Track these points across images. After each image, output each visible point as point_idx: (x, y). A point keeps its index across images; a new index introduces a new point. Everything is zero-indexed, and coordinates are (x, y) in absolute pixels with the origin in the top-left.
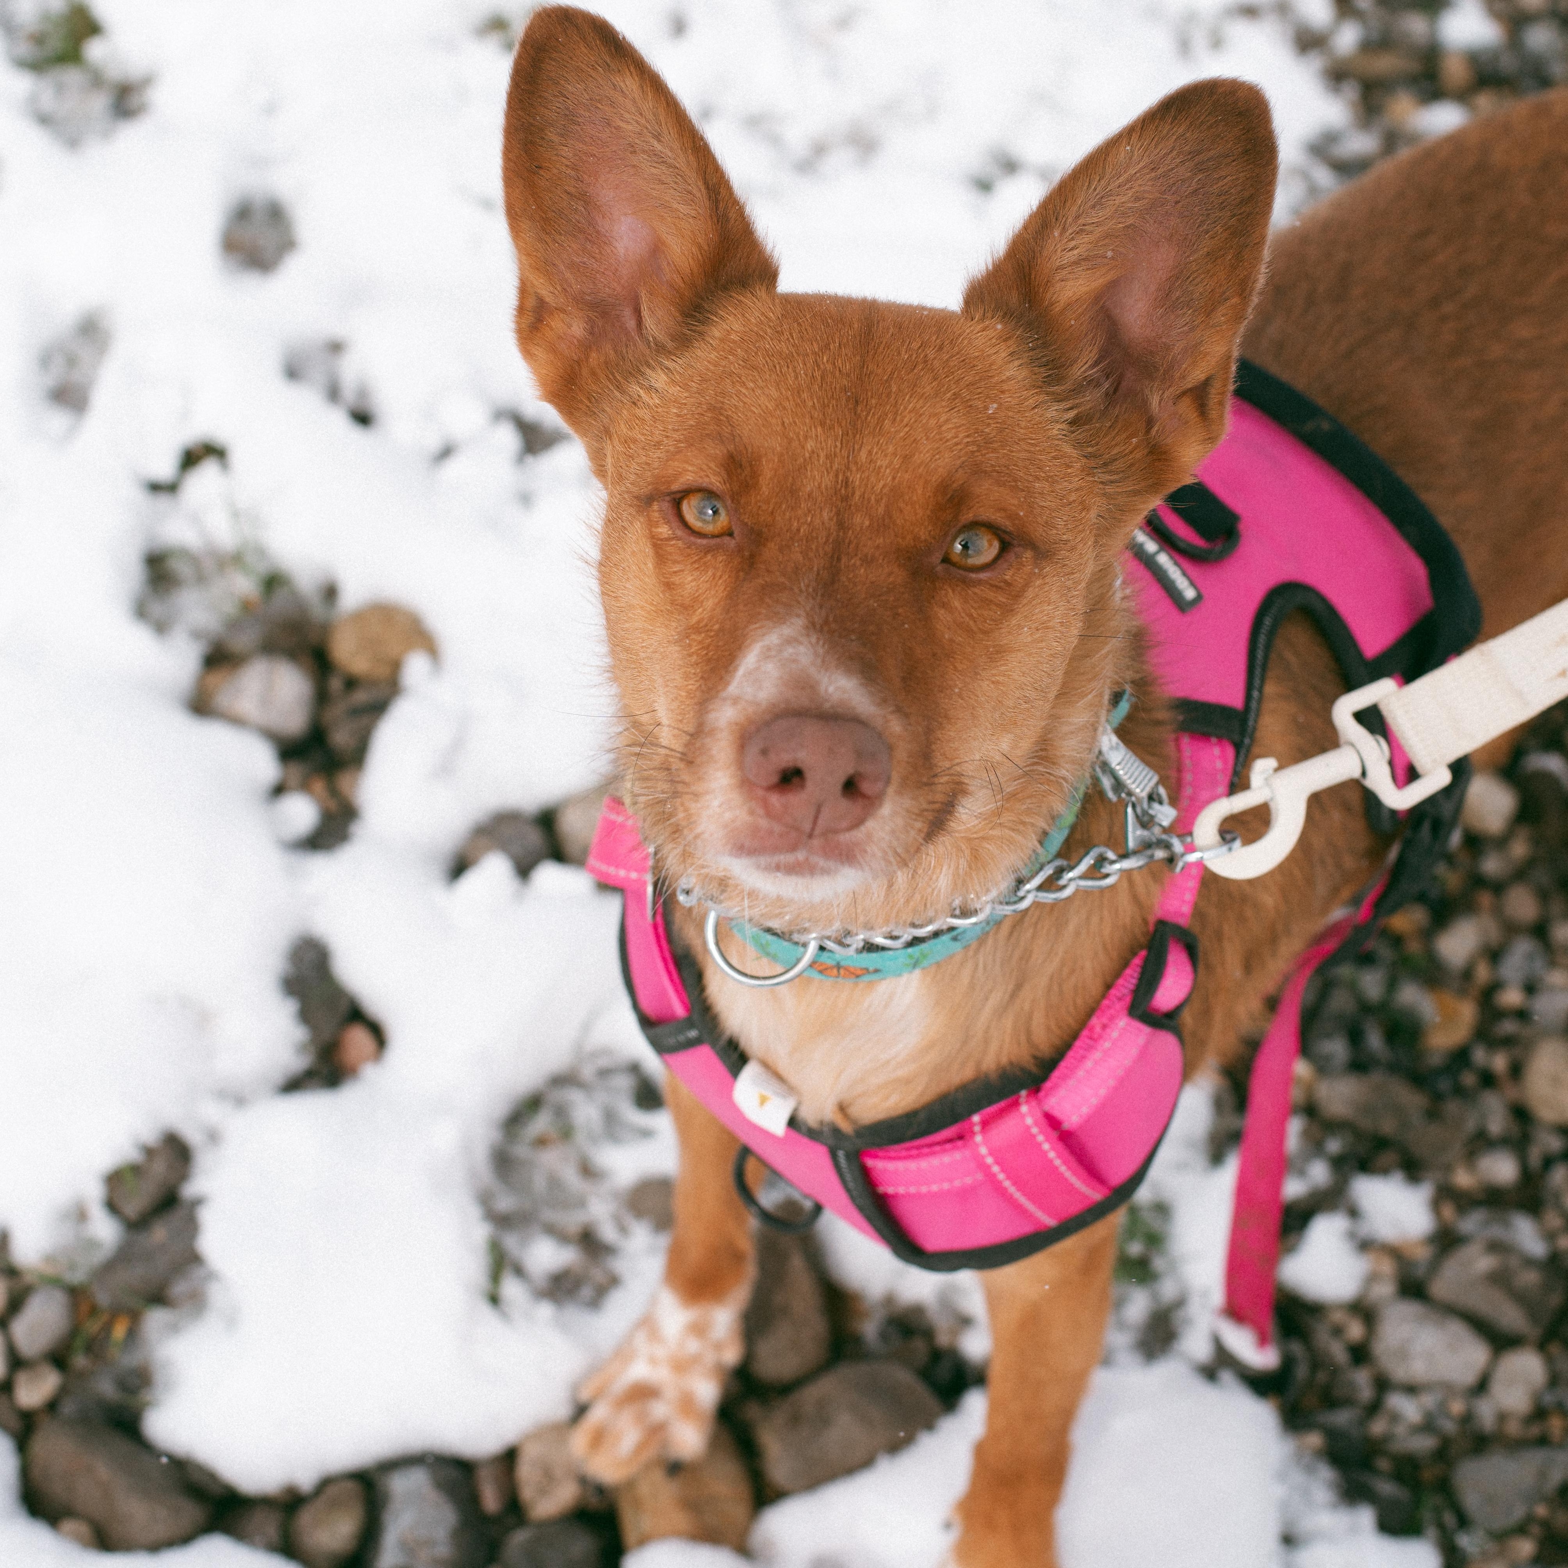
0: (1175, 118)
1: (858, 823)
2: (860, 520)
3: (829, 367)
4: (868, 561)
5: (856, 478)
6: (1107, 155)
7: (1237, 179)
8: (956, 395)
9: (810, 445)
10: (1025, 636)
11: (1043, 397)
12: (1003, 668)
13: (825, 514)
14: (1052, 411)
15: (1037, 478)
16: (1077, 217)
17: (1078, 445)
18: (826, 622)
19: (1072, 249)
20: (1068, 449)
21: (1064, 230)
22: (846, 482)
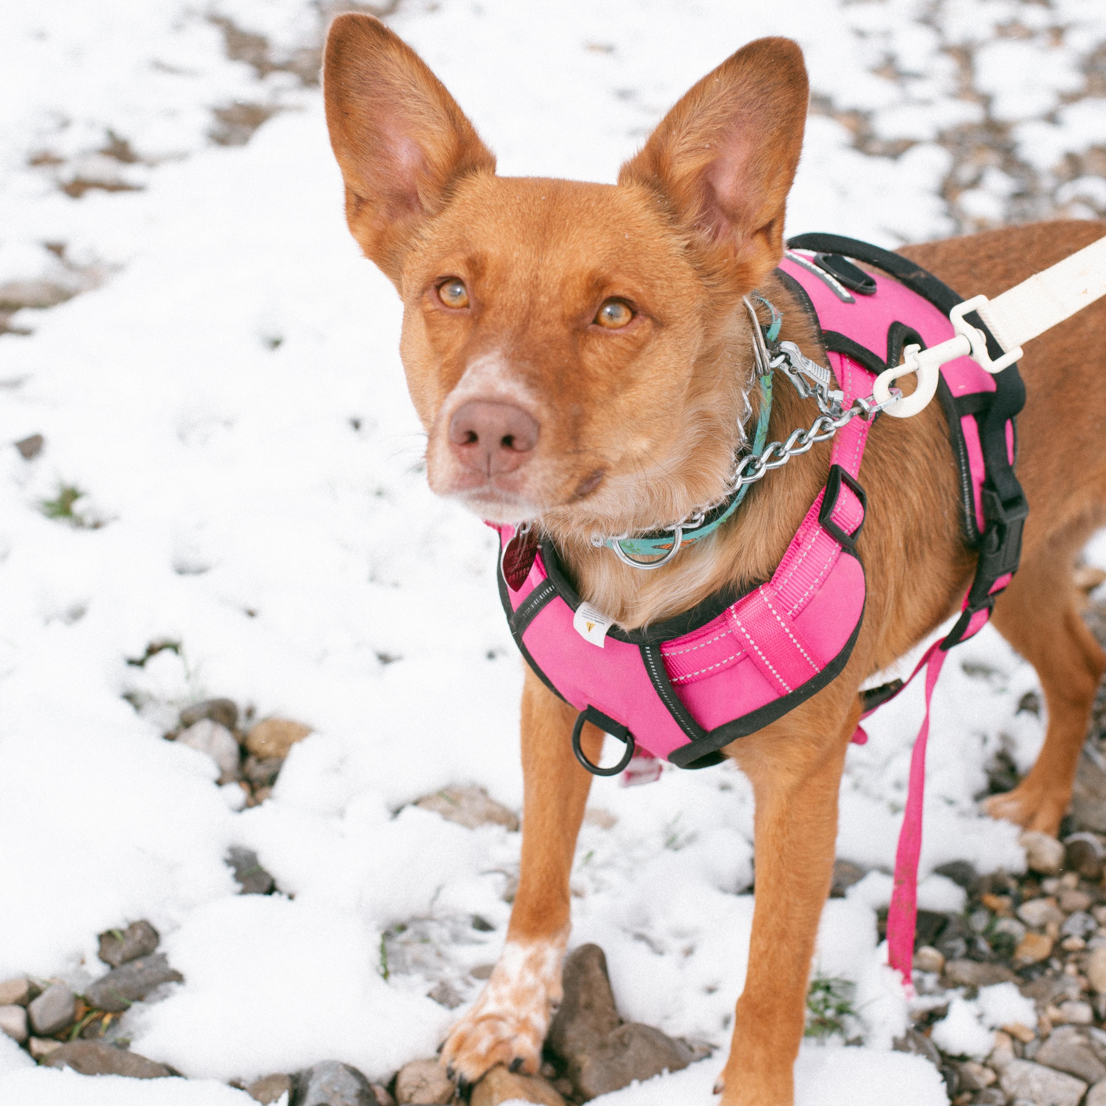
0: (745, 61)
1: (516, 467)
2: (543, 299)
3: (527, 211)
4: (545, 323)
5: (541, 273)
6: (705, 85)
7: (785, 98)
8: (606, 226)
9: (516, 254)
10: (647, 374)
11: (666, 232)
12: (634, 393)
13: (523, 295)
14: (674, 240)
15: (659, 278)
16: (688, 123)
17: (691, 261)
18: (513, 354)
19: (684, 143)
20: (683, 263)
21: (680, 131)
22: (537, 277)
